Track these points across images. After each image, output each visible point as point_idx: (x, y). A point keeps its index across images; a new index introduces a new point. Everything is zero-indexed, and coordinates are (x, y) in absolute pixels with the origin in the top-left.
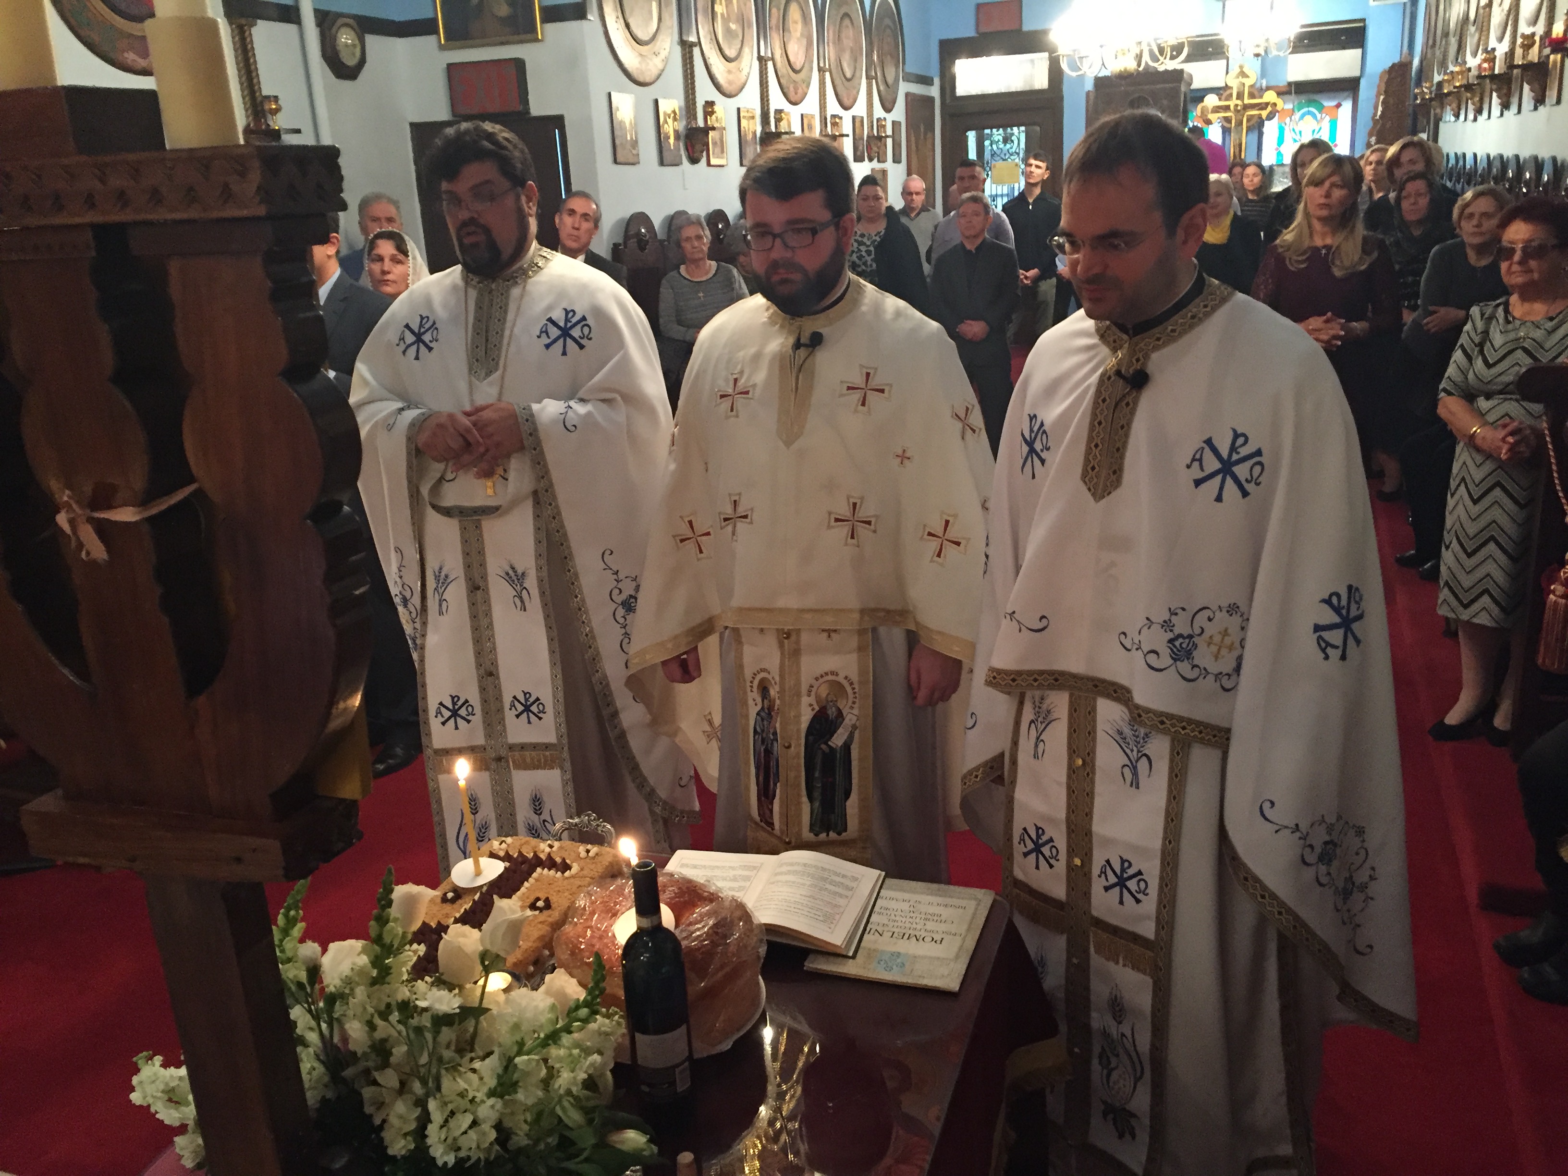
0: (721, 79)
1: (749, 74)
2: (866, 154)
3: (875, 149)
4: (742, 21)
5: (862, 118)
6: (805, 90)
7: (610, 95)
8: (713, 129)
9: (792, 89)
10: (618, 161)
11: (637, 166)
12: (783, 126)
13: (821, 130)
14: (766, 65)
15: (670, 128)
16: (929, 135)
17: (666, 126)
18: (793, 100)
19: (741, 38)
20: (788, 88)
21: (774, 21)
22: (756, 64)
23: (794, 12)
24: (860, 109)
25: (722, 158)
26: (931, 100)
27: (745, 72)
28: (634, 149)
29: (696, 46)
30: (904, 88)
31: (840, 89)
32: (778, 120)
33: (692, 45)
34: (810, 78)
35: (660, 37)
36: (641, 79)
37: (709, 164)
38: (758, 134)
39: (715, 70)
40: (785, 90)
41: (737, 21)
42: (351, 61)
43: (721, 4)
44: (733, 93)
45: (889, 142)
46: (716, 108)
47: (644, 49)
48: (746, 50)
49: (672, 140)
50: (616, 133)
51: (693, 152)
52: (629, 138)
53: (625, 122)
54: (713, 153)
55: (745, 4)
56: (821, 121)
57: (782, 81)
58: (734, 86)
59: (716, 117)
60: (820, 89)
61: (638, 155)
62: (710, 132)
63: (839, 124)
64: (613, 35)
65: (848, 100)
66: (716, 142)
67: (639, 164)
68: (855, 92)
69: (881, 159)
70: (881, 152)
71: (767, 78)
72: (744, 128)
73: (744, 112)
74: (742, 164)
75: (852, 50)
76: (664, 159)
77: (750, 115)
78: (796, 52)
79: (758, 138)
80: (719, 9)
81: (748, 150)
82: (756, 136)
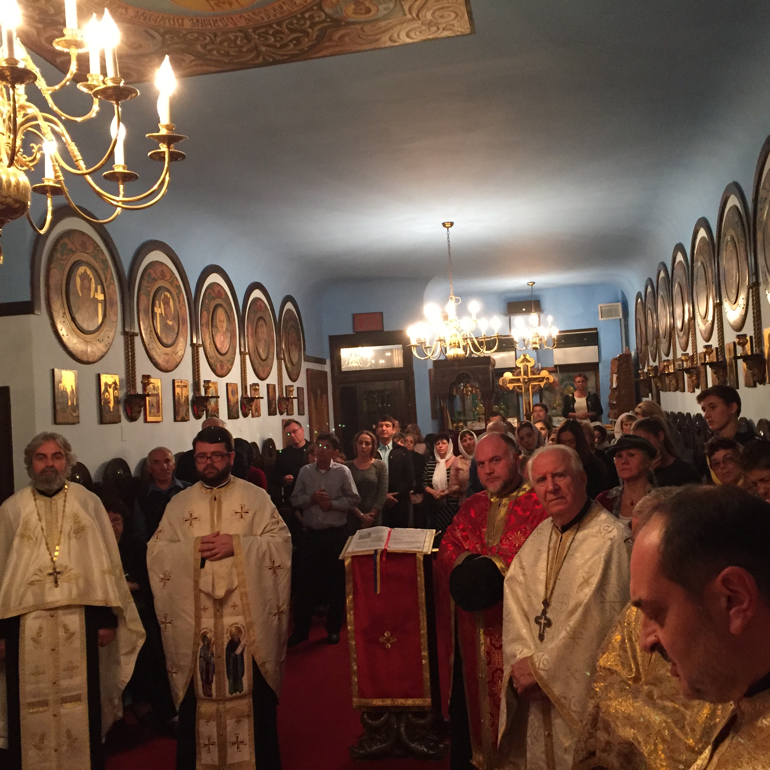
0: (160, 360)
1: (183, 356)
2: (278, 410)
3: (284, 406)
4: (178, 319)
5: (275, 385)
6: (230, 367)
7: (53, 370)
8: (148, 395)
9: (218, 366)
11: (76, 426)
12: (211, 392)
13: (242, 394)
14: (197, 350)
15: (111, 395)
16: (324, 396)
17: (107, 394)
18: (220, 374)
19: (176, 331)
20: (216, 366)
21: (204, 321)
22: (189, 349)
23: (221, 314)
24: (273, 379)
25: (159, 416)
27: (180, 353)
28: (75, 412)
29: (137, 335)
30: (305, 366)
31: (257, 366)
32: (207, 389)
33: (134, 335)
34: (234, 359)
35: (105, 329)
36: (85, 359)
37: (146, 421)
38: (190, 398)
39: (153, 353)
40: (214, 367)
43: (160, 307)
44: (169, 369)
45: (295, 402)
46: (152, 380)
48: (181, 339)
49: (112, 405)
50: (57, 401)
51: (131, 413)
53: (66, 392)
54: (150, 413)
55: (181, 308)
56: (242, 388)
57: (210, 360)
58: (170, 364)
59: (154, 387)
60: (241, 366)
61: (78, 417)
62: (147, 398)
63: (256, 390)
64: (59, 326)
65: (264, 373)
66: (153, 405)
67: (78, 423)
68: (268, 368)
69: (289, 413)
70: (289, 408)
71: (198, 358)
72: (178, 394)
73: (178, 382)
74: (175, 420)
75: (266, 341)
76: (104, 419)
77: (183, 384)
78: (222, 341)
79: (190, 402)
80: (158, 310)
81: (181, 409)
82: (188, 400)
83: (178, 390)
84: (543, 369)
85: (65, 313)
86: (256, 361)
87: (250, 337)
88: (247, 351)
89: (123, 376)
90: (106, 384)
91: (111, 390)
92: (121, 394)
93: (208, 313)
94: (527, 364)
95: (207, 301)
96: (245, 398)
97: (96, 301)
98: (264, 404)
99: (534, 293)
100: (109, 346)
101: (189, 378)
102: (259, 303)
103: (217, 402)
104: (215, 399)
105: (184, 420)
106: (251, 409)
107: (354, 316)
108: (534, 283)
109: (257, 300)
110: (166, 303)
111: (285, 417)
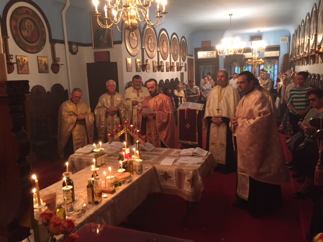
0: (150, 55)
2: (179, 70)
5: (179, 63)
6: (167, 57)
7: (126, 58)
8: (147, 65)
10: (128, 71)
12: (162, 64)
16: (192, 66)
19: (154, 47)
20: (163, 57)
22: (157, 52)
23: (165, 42)
25: (150, 70)
26: (193, 59)
27: (155, 54)
29: (144, 49)
30: (187, 57)
35: (137, 47)
36: (133, 55)
37: (146, 71)
39: (148, 54)
41: (153, 44)
42: (75, 51)
44: (152, 58)
45: (184, 67)
47: (134, 50)
48: (155, 50)
49: (139, 67)
50: (127, 66)
51: (143, 69)
52: (130, 67)
53: (129, 64)
55: (155, 41)
56: (170, 63)
59: (148, 62)
60: (170, 57)
61: (132, 70)
63: (174, 64)
64: (127, 47)
68: (177, 58)
71: (159, 55)
74: (153, 72)
76: (137, 71)
77: (155, 62)
78: (165, 50)
80: (149, 42)
81: (155, 69)
82: (156, 66)
83: (154, 64)
84: (261, 58)
85: (128, 44)
86: (174, 56)
87: (172, 48)
88: (171, 53)
90: (138, 62)
93: (162, 42)
94: (256, 57)
95: (161, 39)
96: (171, 66)
97: (135, 40)
98: (175, 68)
99: (259, 34)
100: (138, 52)
101: (157, 60)
103: (164, 67)
105: (155, 72)
106: (172, 69)
107: (202, 42)
108: (260, 31)
109: (174, 38)
111: (181, 72)
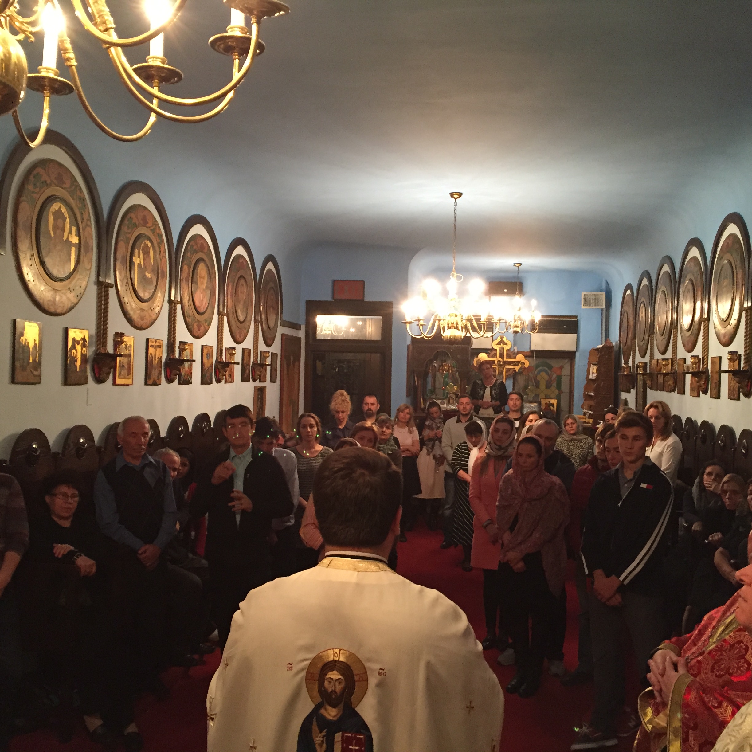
0: (134, 315)
1: (159, 313)
2: (251, 376)
3: (258, 372)
4: (158, 272)
5: (250, 350)
6: (207, 328)
7: (15, 321)
8: (121, 356)
9: (195, 326)
10: (16, 381)
11: (38, 386)
12: (186, 355)
13: (217, 358)
14: (175, 307)
15: (78, 352)
16: (297, 363)
17: (74, 351)
18: (196, 335)
19: (155, 285)
20: (193, 327)
21: (184, 275)
22: (166, 306)
23: (202, 270)
24: (248, 343)
25: (129, 379)
26: (299, 339)
27: (157, 310)
28: (37, 371)
29: (112, 287)
30: (281, 330)
31: (234, 328)
32: (182, 351)
33: (109, 286)
34: (211, 319)
35: (77, 276)
36: (52, 310)
37: (114, 383)
38: (164, 360)
39: (128, 308)
40: (190, 327)
41: (153, 271)
43: (139, 257)
44: (144, 327)
45: (268, 368)
46: (125, 339)
47: (58, 285)
49: (78, 363)
50: (17, 356)
51: (100, 374)
52: (31, 361)
53: (28, 347)
54: (120, 375)
55: (161, 260)
56: (217, 352)
57: (187, 319)
58: (145, 321)
59: (126, 345)
60: (218, 328)
61: (39, 376)
62: (118, 358)
63: (232, 355)
64: (26, 270)
65: (240, 337)
66: (123, 366)
67: (40, 383)
68: (245, 332)
69: (262, 380)
70: (262, 375)
71: (175, 317)
72: (151, 354)
73: (153, 342)
74: (146, 384)
75: (245, 302)
76: (69, 379)
77: (157, 344)
78: (202, 299)
79: (163, 364)
80: (137, 260)
81: (153, 372)
82: (161, 362)
83: (151, 350)
84: (518, 353)
85: (33, 255)
86: (233, 322)
87: (229, 296)
88: (225, 312)
89: (94, 331)
90: (74, 340)
91: (79, 347)
92: (90, 352)
93: (189, 267)
94: (504, 346)
95: (189, 254)
96: (220, 362)
97: (69, 244)
98: (238, 370)
99: (520, 275)
100: (80, 297)
101: (164, 337)
102: (241, 261)
103: (191, 365)
104: (189, 363)
105: (155, 384)
106: (225, 375)
107: (334, 282)
108: (521, 264)
109: (239, 256)
110: (146, 253)
111: (258, 384)
